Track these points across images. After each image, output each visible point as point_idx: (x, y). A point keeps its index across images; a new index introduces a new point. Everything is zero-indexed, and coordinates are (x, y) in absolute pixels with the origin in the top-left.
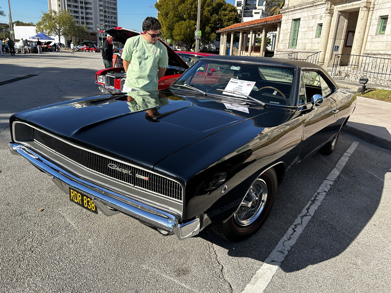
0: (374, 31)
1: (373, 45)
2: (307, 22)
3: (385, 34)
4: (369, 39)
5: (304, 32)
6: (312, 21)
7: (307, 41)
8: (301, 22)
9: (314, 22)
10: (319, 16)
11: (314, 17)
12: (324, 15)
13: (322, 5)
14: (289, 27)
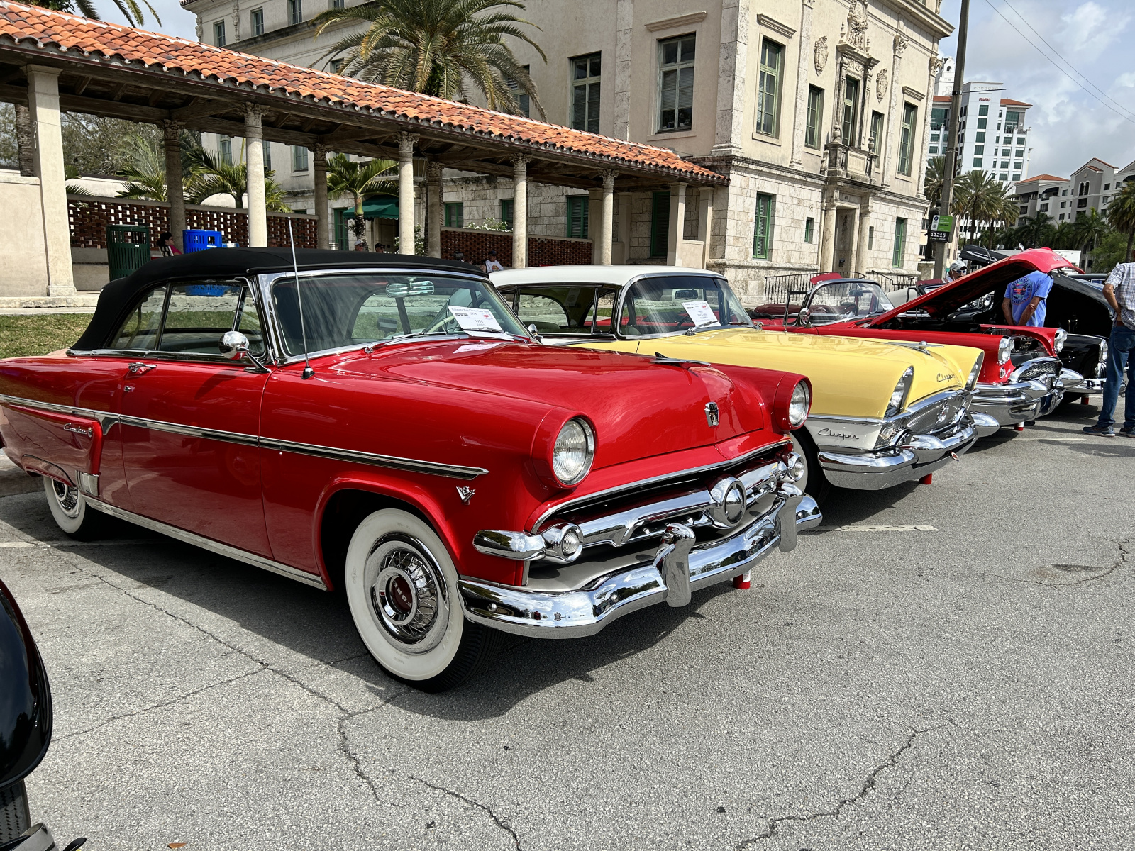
2: (790, 209)
5: (785, 228)
6: (798, 208)
7: (793, 247)
8: (778, 205)
9: (802, 213)
11: (800, 202)
12: (814, 206)
13: (816, 185)
14: (750, 207)
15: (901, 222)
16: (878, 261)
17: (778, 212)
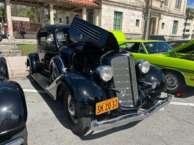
1: (161, 32)
2: (129, 16)
3: (164, 29)
5: (127, 22)
6: (133, 16)
7: (130, 28)
8: (123, 15)
9: (134, 18)
10: (137, 15)
12: (140, 16)
13: (140, 10)
14: (112, 15)
15: (176, 22)
16: (166, 33)
17: (124, 17)
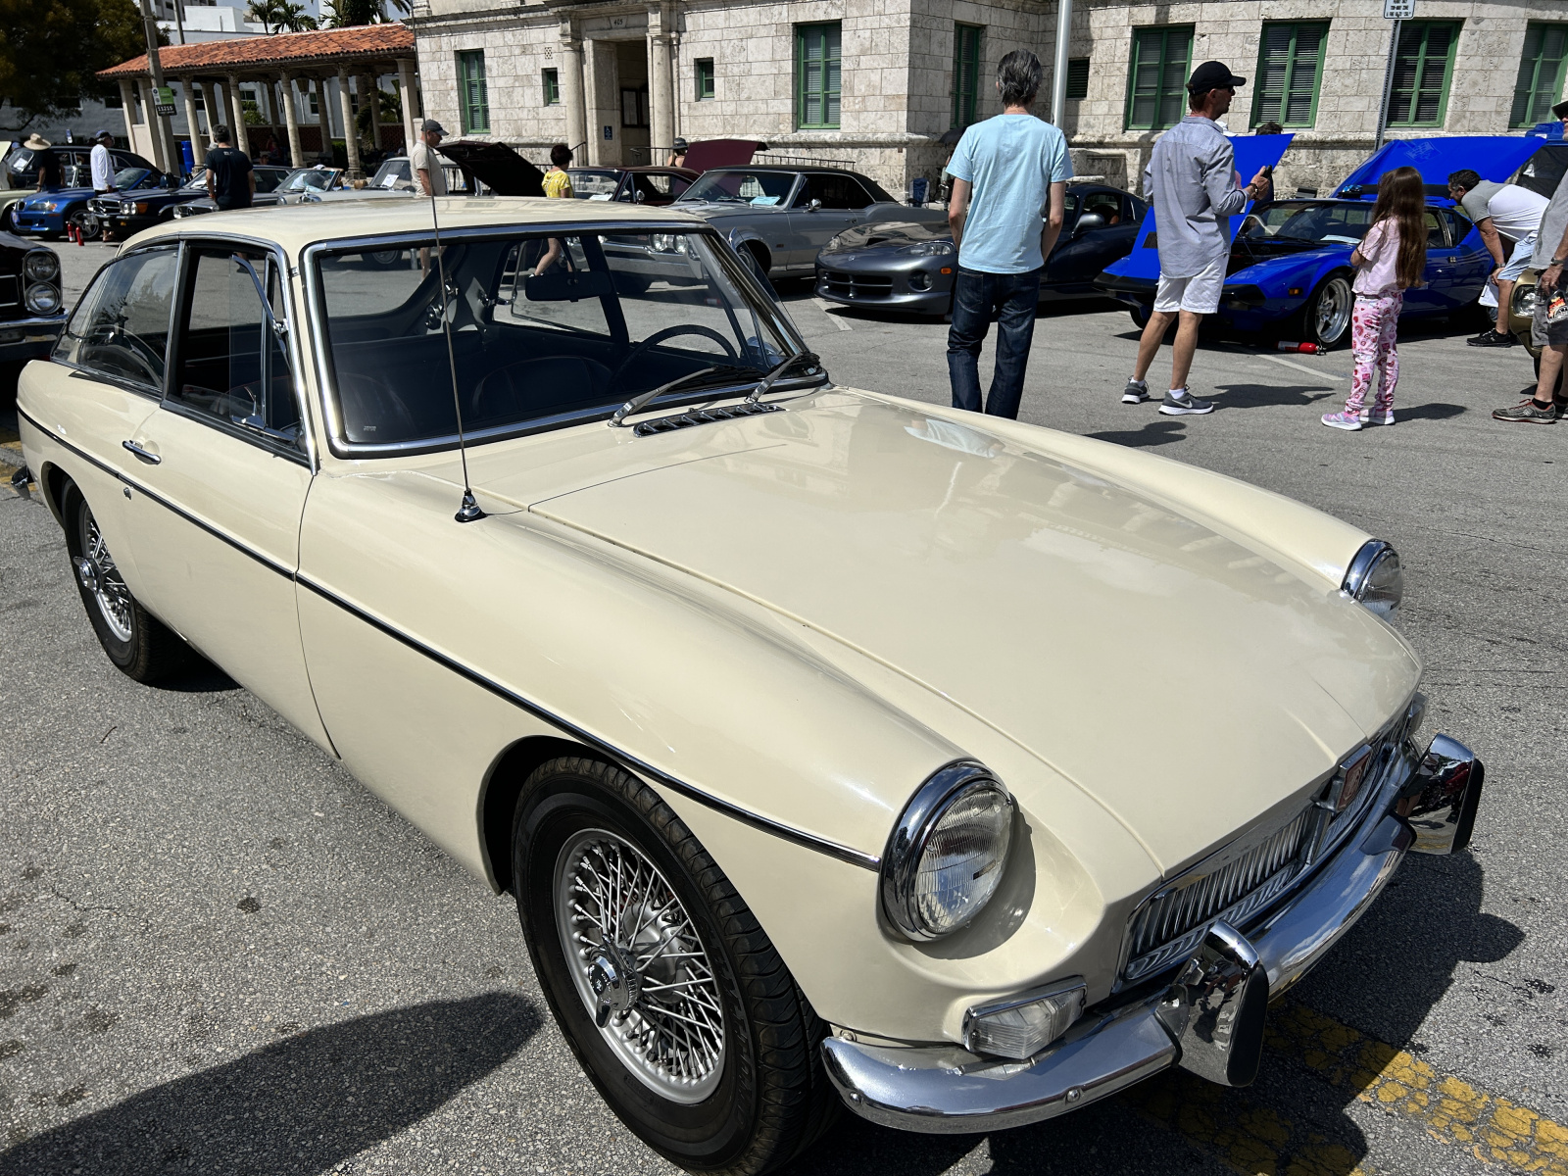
0: (691, 92)
1: (697, 124)
2: (509, 62)
3: (716, 98)
4: (684, 110)
5: (506, 90)
6: (523, 59)
7: (524, 114)
9: (532, 65)
10: (540, 49)
11: (525, 50)
12: (554, 48)
14: (449, 72)
17: (490, 70)
